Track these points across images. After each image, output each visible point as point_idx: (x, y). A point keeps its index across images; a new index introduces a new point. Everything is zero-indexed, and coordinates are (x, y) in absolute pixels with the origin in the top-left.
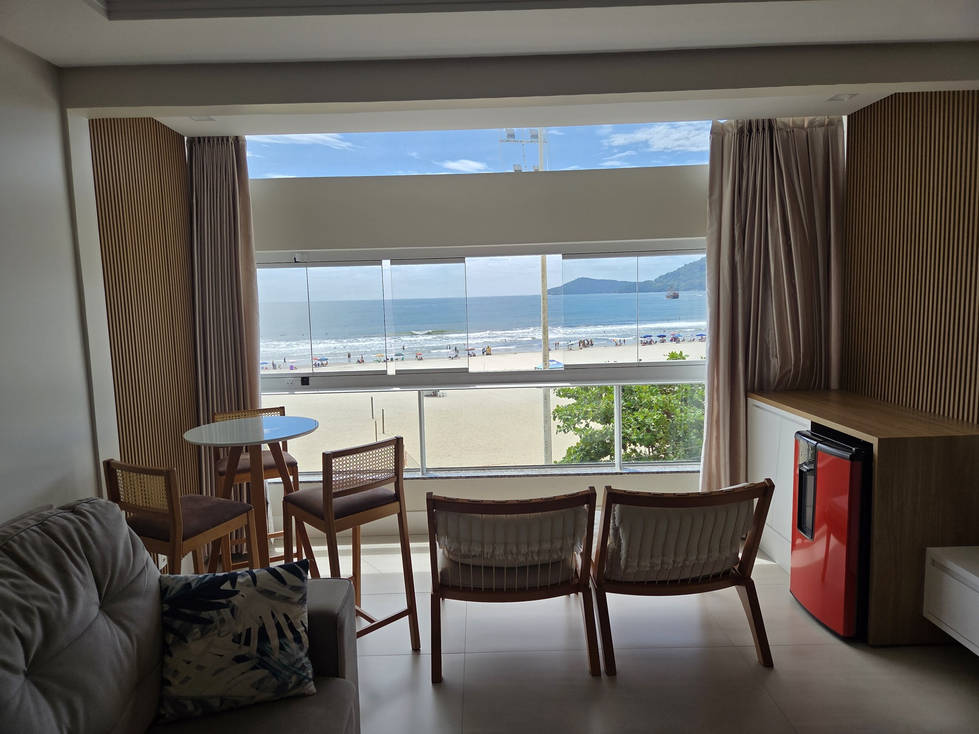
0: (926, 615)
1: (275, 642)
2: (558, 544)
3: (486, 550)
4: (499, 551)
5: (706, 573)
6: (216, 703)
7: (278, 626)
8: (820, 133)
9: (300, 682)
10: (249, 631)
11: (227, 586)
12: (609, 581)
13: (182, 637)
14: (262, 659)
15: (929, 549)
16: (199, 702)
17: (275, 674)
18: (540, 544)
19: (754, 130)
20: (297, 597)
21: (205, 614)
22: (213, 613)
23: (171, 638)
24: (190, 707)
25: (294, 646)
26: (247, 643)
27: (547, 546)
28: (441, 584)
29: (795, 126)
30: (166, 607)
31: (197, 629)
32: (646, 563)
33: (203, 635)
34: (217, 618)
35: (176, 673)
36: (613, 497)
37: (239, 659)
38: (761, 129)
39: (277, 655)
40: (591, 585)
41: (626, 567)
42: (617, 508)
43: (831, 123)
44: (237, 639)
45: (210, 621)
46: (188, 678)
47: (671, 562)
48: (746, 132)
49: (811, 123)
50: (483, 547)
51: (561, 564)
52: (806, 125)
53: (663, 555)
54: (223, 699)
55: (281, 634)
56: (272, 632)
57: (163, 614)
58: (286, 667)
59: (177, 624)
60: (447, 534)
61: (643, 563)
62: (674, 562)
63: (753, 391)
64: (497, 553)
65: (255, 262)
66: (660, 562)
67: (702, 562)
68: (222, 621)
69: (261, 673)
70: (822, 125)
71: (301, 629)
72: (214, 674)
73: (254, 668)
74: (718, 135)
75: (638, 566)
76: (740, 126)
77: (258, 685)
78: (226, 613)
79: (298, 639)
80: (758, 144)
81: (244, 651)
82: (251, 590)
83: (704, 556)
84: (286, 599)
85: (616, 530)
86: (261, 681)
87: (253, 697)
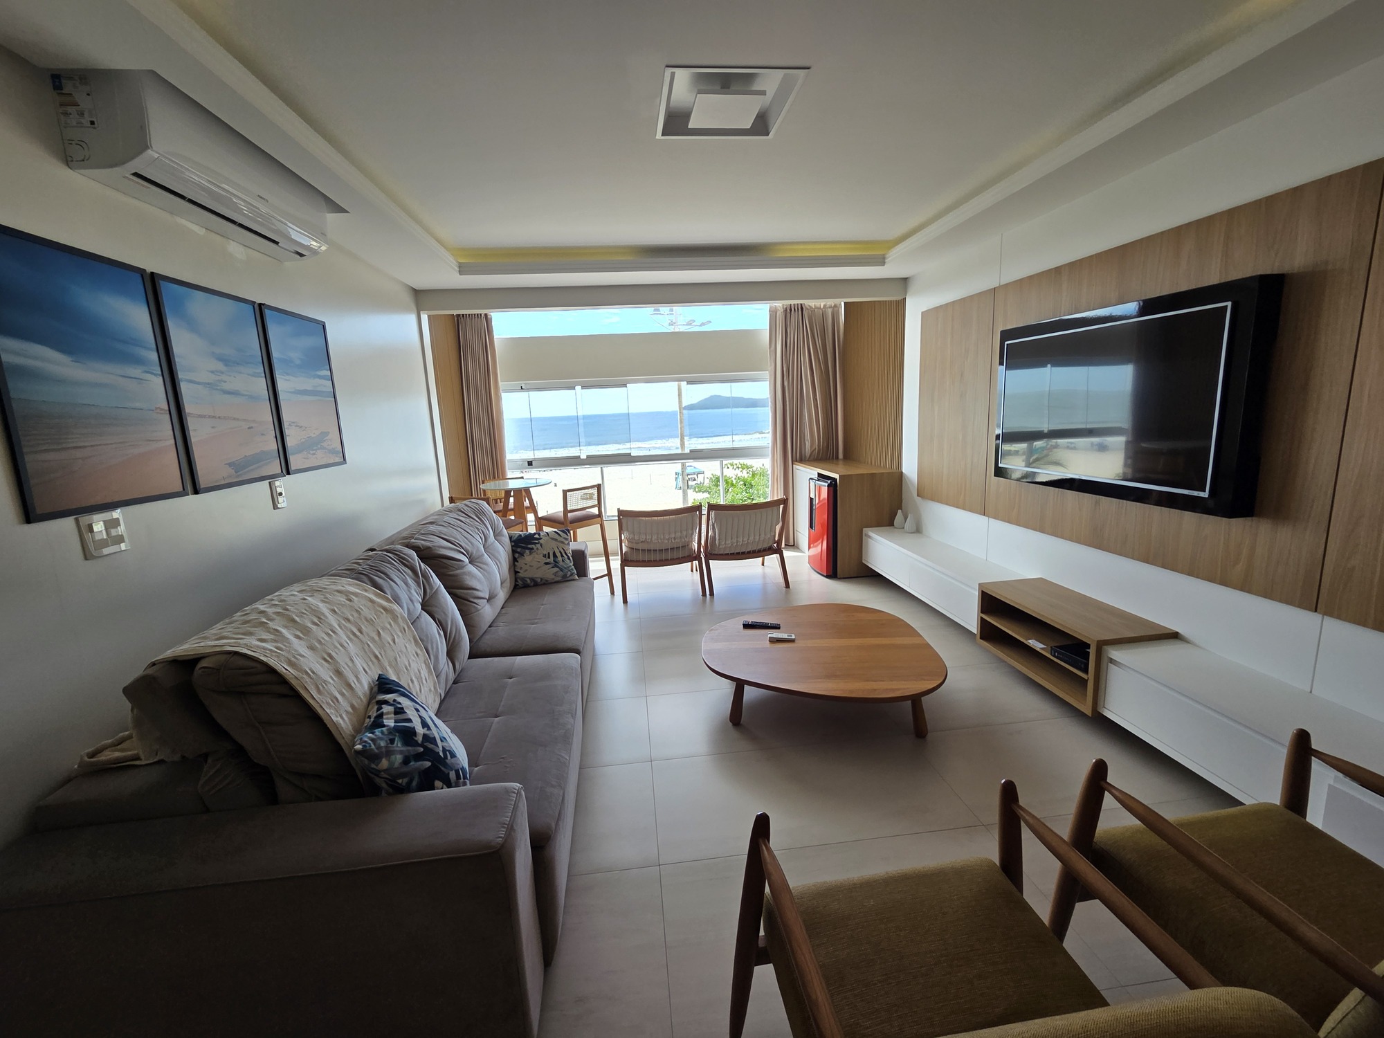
0: (864, 562)
1: (560, 558)
2: (685, 533)
3: (648, 537)
4: (655, 537)
5: (759, 547)
6: (539, 580)
7: (560, 552)
8: (830, 311)
9: (572, 574)
10: (549, 553)
11: (537, 536)
12: (711, 554)
13: (522, 554)
14: (556, 565)
15: (864, 529)
16: (532, 579)
17: (561, 570)
18: (675, 533)
19: (793, 310)
20: (567, 542)
21: (529, 546)
22: (533, 546)
23: (517, 555)
24: (529, 581)
25: (568, 561)
26: (549, 557)
27: (679, 534)
28: (625, 560)
29: (816, 308)
30: (513, 544)
31: (527, 552)
32: (729, 542)
33: (531, 553)
34: (535, 548)
35: (521, 568)
36: (711, 507)
37: (546, 564)
38: (796, 309)
39: (561, 563)
40: (702, 556)
41: (719, 545)
42: (713, 513)
43: (835, 306)
44: (545, 556)
45: (533, 549)
46: (526, 570)
47: (741, 540)
48: (788, 311)
49: (825, 306)
50: (646, 536)
51: (686, 546)
52: (822, 307)
53: (737, 538)
54: (541, 579)
55: (562, 556)
56: (558, 554)
57: (512, 546)
58: (565, 568)
59: (519, 550)
60: (628, 530)
61: (727, 542)
62: (743, 541)
63: (797, 461)
64: (653, 539)
65: (501, 389)
66: (735, 541)
67: (757, 540)
68: (537, 549)
69: (557, 569)
70: (830, 307)
71: (569, 555)
72: (537, 569)
73: (553, 567)
74: (773, 313)
75: (725, 543)
76: (785, 307)
77: (555, 574)
78: (538, 546)
79: (569, 558)
80: (795, 317)
81: (548, 560)
82: (548, 538)
83: (757, 537)
84: (563, 542)
85: (713, 525)
86: (557, 572)
87: (553, 579)
